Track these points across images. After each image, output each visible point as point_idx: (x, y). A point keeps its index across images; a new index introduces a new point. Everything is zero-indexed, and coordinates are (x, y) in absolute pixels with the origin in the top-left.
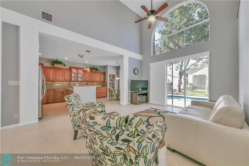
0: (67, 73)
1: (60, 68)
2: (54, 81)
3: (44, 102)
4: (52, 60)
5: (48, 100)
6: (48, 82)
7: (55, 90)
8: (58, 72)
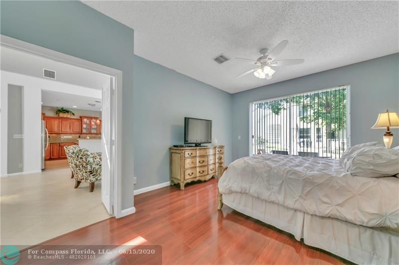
0: (77, 123)
1: (67, 118)
2: (59, 134)
3: (47, 158)
4: (57, 107)
5: (51, 155)
6: (51, 135)
7: (61, 144)
8: (65, 123)
